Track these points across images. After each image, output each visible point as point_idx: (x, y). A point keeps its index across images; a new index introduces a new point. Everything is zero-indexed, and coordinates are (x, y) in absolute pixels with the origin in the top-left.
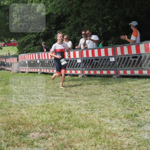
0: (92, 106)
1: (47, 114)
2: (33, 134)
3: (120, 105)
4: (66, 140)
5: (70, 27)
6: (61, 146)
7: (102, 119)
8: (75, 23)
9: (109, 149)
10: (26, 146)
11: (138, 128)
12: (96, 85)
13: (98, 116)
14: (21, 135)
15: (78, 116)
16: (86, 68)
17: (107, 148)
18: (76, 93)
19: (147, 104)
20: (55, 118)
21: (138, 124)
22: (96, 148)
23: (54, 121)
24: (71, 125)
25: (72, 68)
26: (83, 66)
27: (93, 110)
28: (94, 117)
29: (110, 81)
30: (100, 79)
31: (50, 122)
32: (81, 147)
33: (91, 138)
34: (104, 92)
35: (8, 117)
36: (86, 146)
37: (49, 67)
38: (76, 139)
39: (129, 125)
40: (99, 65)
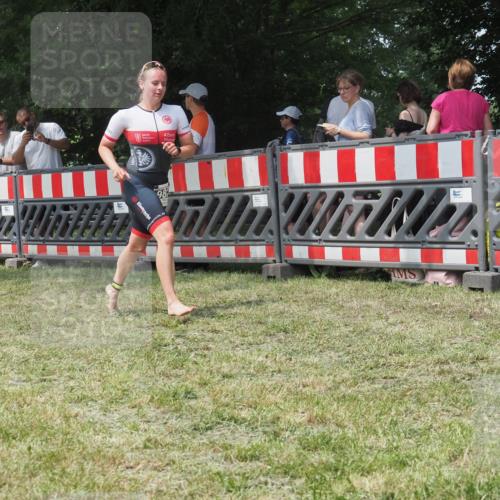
0: (46, 366)
3: (139, 361)
7: (75, 409)
11: (194, 438)
13: (62, 397)
16: (32, 234)
19: (228, 358)
21: (195, 421)
26: (21, 229)
27: (48, 377)
28: (49, 405)
30: (77, 275)
33: (33, 475)
39: (162, 428)
40: (76, 227)
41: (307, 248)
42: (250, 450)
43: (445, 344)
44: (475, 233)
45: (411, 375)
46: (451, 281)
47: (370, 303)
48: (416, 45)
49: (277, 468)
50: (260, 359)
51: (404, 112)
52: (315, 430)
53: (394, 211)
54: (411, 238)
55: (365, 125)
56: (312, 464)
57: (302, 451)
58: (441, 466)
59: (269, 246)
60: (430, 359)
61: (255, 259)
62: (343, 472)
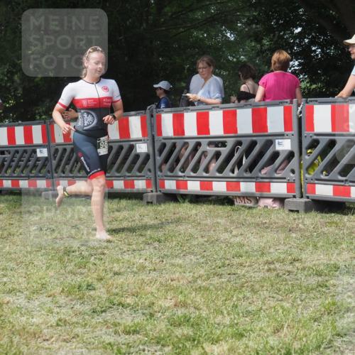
3: (54, 263)
7: (7, 299)
11: (93, 318)
19: (118, 261)
21: (94, 306)
29: (34, 204)
30: (10, 201)
34: (17, 232)
39: (70, 311)
40: (9, 166)
41: (175, 182)
42: (132, 326)
43: (272, 250)
44: (293, 171)
45: (247, 272)
46: (277, 205)
47: (219, 220)
48: (252, 38)
49: (152, 339)
50: (141, 261)
51: (244, 85)
52: (179, 312)
53: (237, 155)
54: (248, 175)
55: (218, 95)
56: (177, 337)
57: (169, 327)
58: (268, 336)
59: (148, 180)
60: (261, 260)
61: (138, 190)
62: (199, 342)
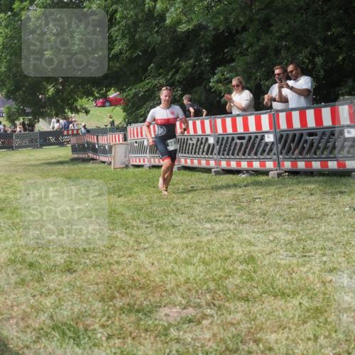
0: (304, 246)
1: (197, 264)
2: (166, 310)
4: (246, 325)
5: (248, 59)
6: (235, 339)
7: (329, 278)
8: (257, 48)
9: (349, 347)
10: (152, 338)
12: (312, 194)
13: (318, 268)
14: (139, 312)
15: (272, 270)
17: (343, 346)
18: (265, 215)
20: (216, 275)
22: (318, 345)
23: (214, 280)
24: (255, 289)
25: (253, 156)
26: (279, 150)
27: (307, 254)
28: (310, 272)
29: (345, 185)
30: (320, 182)
31: (205, 284)
32: (282, 342)
33: (305, 322)
34: (331, 212)
35: (109, 272)
36: (293, 341)
37: (198, 154)
38: (268, 324)
40: (318, 148)
